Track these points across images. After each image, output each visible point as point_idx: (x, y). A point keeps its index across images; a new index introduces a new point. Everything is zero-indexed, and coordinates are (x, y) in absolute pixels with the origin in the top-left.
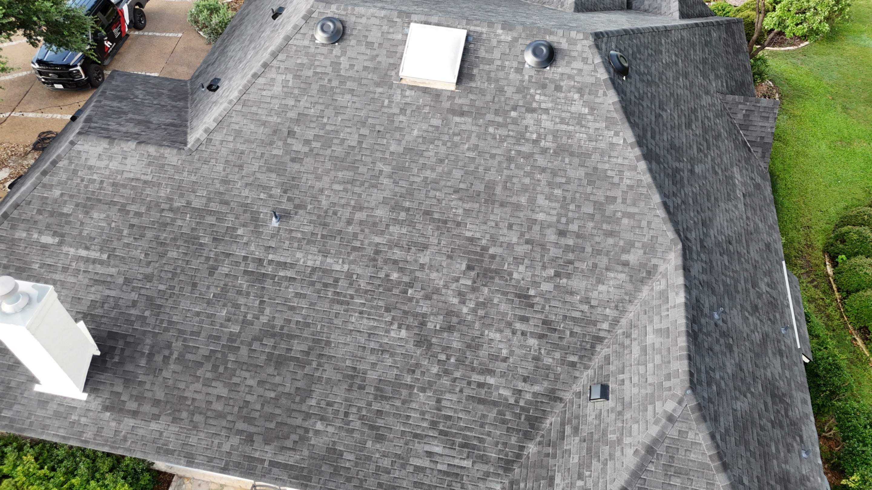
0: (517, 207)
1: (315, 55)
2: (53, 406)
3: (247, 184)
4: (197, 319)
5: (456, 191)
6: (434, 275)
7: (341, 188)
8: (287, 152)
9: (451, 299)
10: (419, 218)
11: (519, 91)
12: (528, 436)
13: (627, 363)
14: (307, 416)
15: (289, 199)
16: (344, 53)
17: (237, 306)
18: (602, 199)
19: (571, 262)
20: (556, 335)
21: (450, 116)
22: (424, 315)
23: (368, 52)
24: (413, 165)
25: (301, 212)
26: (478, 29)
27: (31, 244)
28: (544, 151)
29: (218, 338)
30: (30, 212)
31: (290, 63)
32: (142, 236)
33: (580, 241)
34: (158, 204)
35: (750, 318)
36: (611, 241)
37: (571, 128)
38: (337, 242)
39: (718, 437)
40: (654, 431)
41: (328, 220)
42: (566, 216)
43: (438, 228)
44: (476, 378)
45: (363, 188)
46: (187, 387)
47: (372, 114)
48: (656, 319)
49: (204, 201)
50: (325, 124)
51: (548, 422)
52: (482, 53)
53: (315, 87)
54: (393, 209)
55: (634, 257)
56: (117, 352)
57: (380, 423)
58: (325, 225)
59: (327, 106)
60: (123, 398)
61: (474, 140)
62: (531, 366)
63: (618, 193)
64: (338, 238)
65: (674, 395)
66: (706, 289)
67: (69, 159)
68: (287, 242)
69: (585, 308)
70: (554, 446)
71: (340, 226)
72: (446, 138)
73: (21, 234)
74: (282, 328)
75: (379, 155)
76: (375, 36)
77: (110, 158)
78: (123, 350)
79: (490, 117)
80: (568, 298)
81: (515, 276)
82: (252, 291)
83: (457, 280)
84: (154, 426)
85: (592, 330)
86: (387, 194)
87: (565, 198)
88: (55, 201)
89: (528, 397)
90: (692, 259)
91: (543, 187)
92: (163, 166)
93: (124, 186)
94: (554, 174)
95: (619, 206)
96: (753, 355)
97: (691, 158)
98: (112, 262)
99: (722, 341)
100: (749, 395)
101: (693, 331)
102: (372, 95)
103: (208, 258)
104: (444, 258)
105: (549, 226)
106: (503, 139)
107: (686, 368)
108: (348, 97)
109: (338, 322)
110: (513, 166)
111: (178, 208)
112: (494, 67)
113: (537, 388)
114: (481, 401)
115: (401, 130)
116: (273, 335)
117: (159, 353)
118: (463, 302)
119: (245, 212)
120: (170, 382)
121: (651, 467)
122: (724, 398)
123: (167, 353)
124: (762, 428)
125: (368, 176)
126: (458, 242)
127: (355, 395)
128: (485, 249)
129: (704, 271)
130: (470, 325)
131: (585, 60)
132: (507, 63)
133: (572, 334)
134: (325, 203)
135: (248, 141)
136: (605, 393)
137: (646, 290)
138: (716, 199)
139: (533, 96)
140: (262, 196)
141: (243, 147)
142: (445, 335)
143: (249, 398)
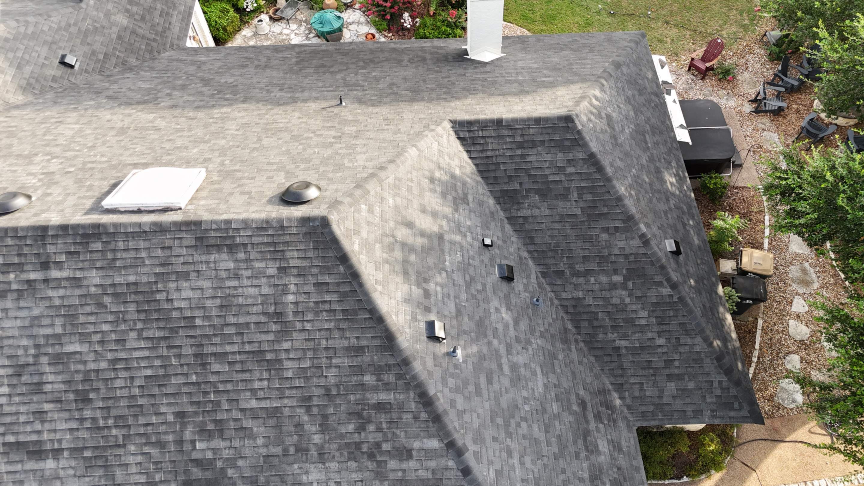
8: (340, 129)
21: (151, 162)
23: (248, 189)
31: (350, 172)
50: (300, 145)
59: (299, 154)
61: (128, 153)
76: (238, 199)
79: (102, 166)
102: (245, 164)
112: (80, 194)
115: (210, 151)
132: (60, 198)
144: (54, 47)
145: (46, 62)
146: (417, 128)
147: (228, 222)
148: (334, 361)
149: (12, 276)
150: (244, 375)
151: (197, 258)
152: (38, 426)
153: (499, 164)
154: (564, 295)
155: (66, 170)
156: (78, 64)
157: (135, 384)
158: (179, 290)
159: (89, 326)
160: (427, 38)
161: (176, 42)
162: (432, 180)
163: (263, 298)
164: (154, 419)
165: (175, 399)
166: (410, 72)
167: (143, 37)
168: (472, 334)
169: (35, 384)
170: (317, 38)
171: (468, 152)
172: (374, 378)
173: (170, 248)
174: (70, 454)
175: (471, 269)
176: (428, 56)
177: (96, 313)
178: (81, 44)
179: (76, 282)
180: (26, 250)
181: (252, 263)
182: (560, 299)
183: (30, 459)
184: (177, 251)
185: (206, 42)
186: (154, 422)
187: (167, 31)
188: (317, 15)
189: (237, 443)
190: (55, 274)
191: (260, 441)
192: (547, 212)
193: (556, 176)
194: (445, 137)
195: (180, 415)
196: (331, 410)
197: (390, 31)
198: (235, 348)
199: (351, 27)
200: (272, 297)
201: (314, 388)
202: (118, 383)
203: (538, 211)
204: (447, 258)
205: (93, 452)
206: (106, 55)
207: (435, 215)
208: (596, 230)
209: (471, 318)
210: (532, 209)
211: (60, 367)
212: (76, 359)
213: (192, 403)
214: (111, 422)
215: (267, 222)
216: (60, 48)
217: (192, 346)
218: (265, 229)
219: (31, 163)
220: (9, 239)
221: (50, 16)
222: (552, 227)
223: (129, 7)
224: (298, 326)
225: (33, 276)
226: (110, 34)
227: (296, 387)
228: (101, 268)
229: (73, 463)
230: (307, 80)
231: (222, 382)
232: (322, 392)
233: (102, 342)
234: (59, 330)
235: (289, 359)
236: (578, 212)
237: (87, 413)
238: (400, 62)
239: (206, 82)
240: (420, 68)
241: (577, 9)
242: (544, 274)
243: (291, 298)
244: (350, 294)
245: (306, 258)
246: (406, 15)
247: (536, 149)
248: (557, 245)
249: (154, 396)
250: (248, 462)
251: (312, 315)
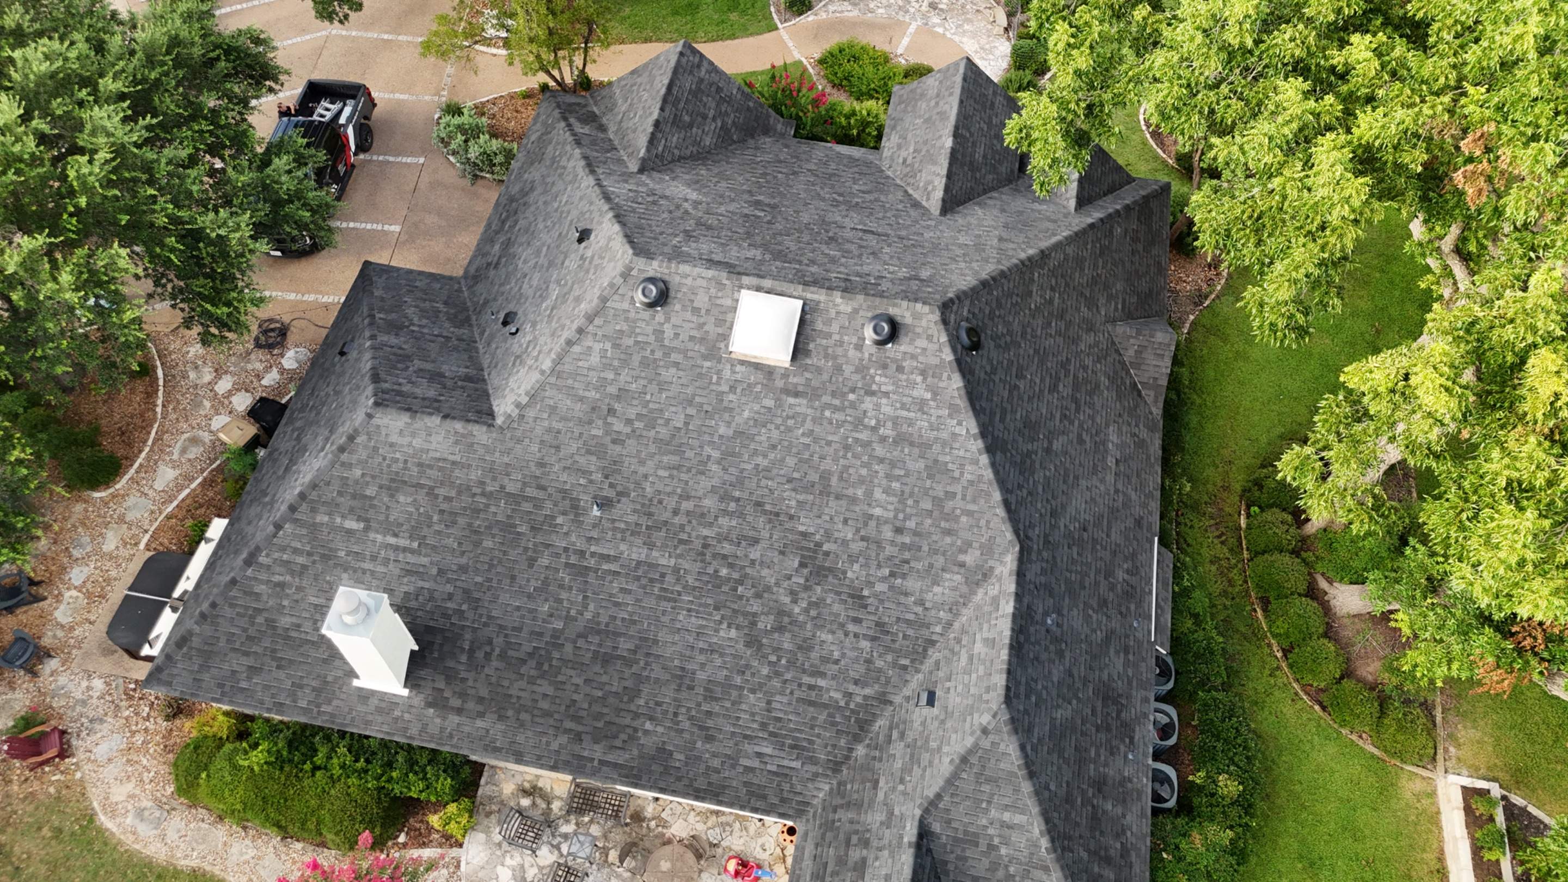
0: (853, 500)
1: (635, 321)
2: (374, 702)
3: (565, 468)
4: (517, 614)
5: (790, 481)
6: (765, 572)
7: (666, 474)
8: (607, 433)
9: (782, 598)
10: (749, 509)
11: (858, 370)
12: (857, 739)
13: (954, 672)
14: (636, 715)
15: (611, 486)
16: (668, 319)
17: (559, 601)
18: (941, 495)
19: (907, 562)
20: (889, 637)
21: (784, 397)
22: (755, 615)
23: (694, 319)
24: (743, 451)
25: (624, 500)
26: (815, 297)
27: (334, 529)
28: (883, 439)
29: (541, 634)
30: (330, 493)
31: (609, 330)
32: (454, 523)
33: (917, 539)
34: (469, 488)
35: (1095, 616)
36: (948, 540)
37: (912, 415)
38: (663, 534)
39: (1029, 748)
40: (969, 742)
41: (653, 509)
42: (904, 511)
43: (770, 521)
44: (806, 680)
45: (690, 475)
46: (511, 684)
47: (699, 392)
48: (985, 626)
49: (519, 485)
50: (649, 402)
51: (877, 724)
52: (819, 325)
53: (636, 359)
54: (722, 499)
55: (969, 558)
56: (436, 647)
57: (710, 723)
58: (650, 515)
59: (650, 382)
60: (445, 695)
61: (809, 425)
62: (862, 669)
63: (958, 488)
64: (664, 529)
65: (990, 709)
66: (1042, 592)
67: (368, 434)
68: (610, 533)
69: (919, 610)
70: (881, 750)
71: (666, 515)
72: (779, 421)
73: (322, 518)
74: (607, 625)
75: (707, 438)
76: (701, 301)
77: (413, 435)
78: (441, 645)
79: (826, 399)
80: (902, 599)
81: (849, 574)
82: (575, 585)
83: (789, 578)
84: (479, 723)
85: (925, 633)
86: (716, 482)
87: (903, 492)
88: (357, 482)
89: (859, 699)
90: (1030, 561)
91: (881, 479)
92: (472, 444)
93: (430, 467)
94: (893, 465)
95: (958, 502)
96: (1088, 658)
97: (1050, 432)
98: (424, 551)
99: (1052, 648)
100: (1074, 702)
101: (1018, 642)
102: (699, 370)
103: (526, 549)
104: (776, 553)
105: (886, 522)
106: (840, 424)
107: (1004, 683)
108: (673, 371)
109: (665, 619)
110: (849, 455)
111: (491, 493)
112: (831, 342)
113: (868, 691)
114: (811, 703)
115: (732, 409)
116: (599, 632)
117: (479, 648)
118: (795, 601)
119: (564, 498)
120: (494, 680)
121: (964, 775)
122: (1043, 708)
123: (488, 649)
124: (1083, 734)
125: (695, 462)
126: (790, 537)
127: (684, 695)
128: (819, 545)
129: (1044, 572)
130: (802, 626)
131: (930, 338)
132: (846, 338)
133: (905, 637)
134: (649, 490)
135: (564, 419)
136: (931, 702)
137: (981, 592)
138: (1076, 478)
139: (873, 377)
140: (582, 481)
141: (559, 426)
142: (776, 635)
143: (575, 697)
154: (465, 330)
167: (849, 805)
178: (916, 741)
187: (819, 839)
192: (444, 366)
193: (420, 380)
203: (452, 368)
206: (890, 742)
210: (457, 370)
222: (447, 359)
223: (865, 853)
226: (886, 782)
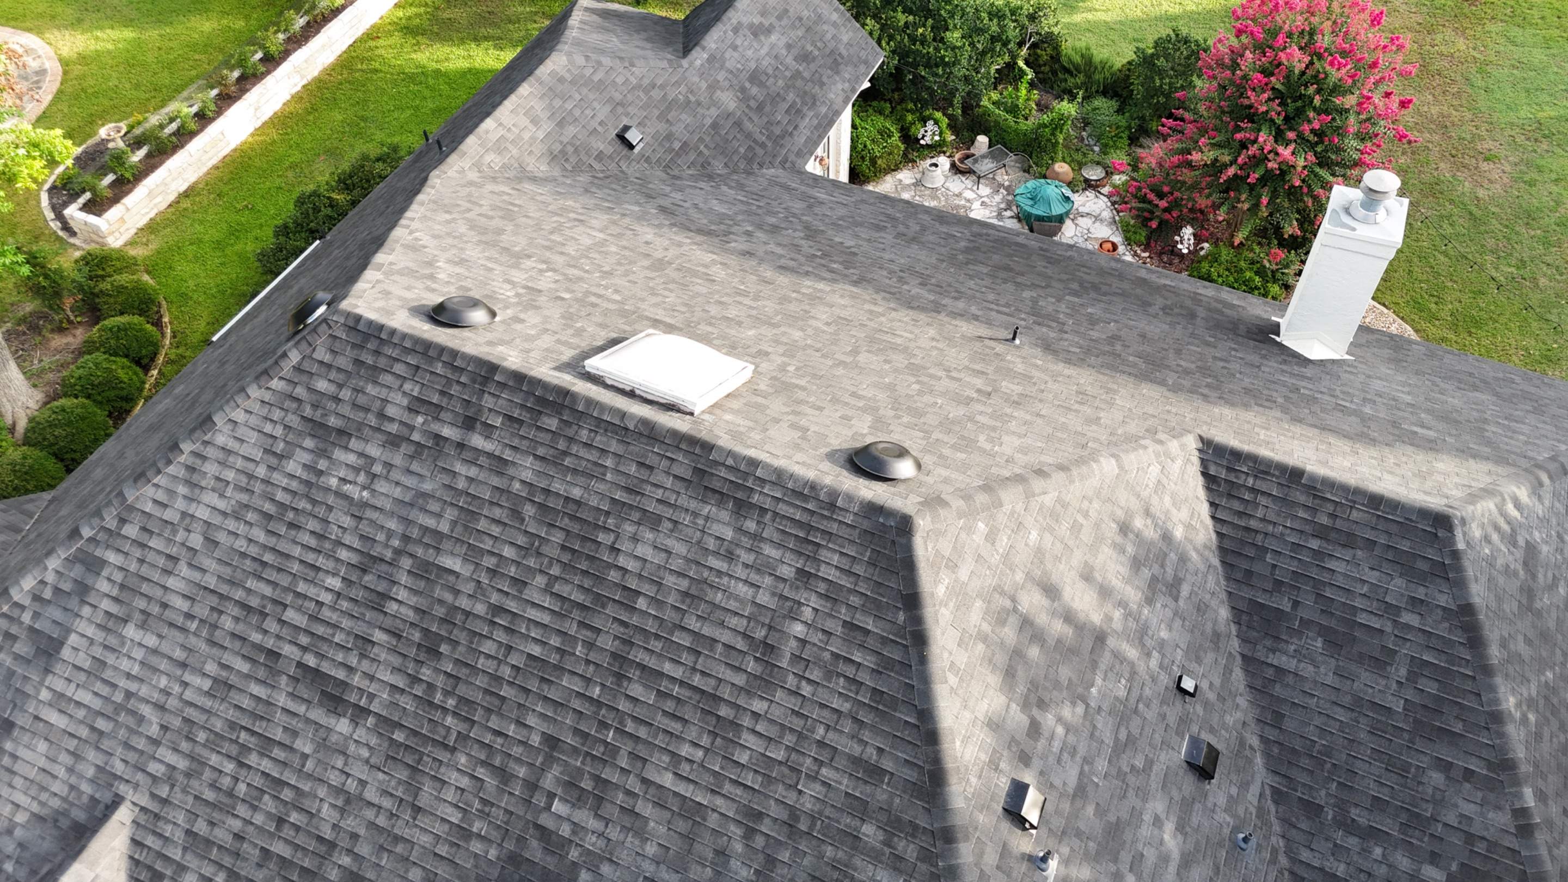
8: (994, 381)
23: (805, 422)
24: (770, 314)
45: (862, 323)
50: (916, 383)
76: (784, 434)
79: (609, 306)
108: (864, 393)
115: (775, 341)
131: (385, 292)
144: (620, 110)
145: (599, 129)
146: (1133, 428)
147: (754, 463)
148: (824, 771)
149: (420, 419)
150: (673, 724)
151: (683, 501)
152: (353, 661)
153: (1265, 550)
154: (1305, 855)
155: (559, 294)
156: (641, 145)
157: (508, 660)
158: (635, 539)
159: (487, 539)
160: (1211, 281)
161: (792, 157)
162: (1124, 529)
163: (755, 609)
164: (511, 730)
165: (555, 712)
166: (1156, 328)
167: (749, 136)
168: (1091, 844)
169: (378, 593)
170: (1015, 221)
171: (1212, 504)
172: (881, 836)
173: (651, 468)
174: (376, 725)
175: (1136, 723)
176: (1201, 312)
177: (506, 524)
178: (658, 118)
179: (499, 464)
180: (455, 390)
181: (762, 545)
182: (1294, 860)
183: (321, 704)
184: (659, 477)
185: (838, 172)
186: (510, 734)
187: (787, 138)
188: (1031, 184)
189: (614, 833)
190: (477, 441)
191: (651, 849)
192: (1330, 679)
193: (1374, 618)
194: (1179, 462)
195: (552, 742)
196: (785, 856)
197: (1147, 247)
198: (678, 673)
199: (1081, 221)
200: (769, 614)
201: (772, 802)
202: (488, 647)
203: (1311, 668)
204: (1099, 681)
205: (407, 738)
206: (685, 144)
207: (1105, 592)
208: (1423, 758)
209: (1101, 811)
210: (1299, 661)
211: (422, 584)
212: (447, 581)
213: (577, 731)
214: (451, 703)
215: (813, 487)
216: (627, 115)
217: (616, 637)
218: (805, 498)
219: (516, 266)
220: (440, 365)
221: (633, 65)
222: (1329, 712)
223: (747, 85)
224: (791, 681)
225: (447, 432)
226: (704, 116)
227: (745, 786)
228: (542, 459)
229: (374, 741)
230: (971, 283)
231: (635, 719)
232: (784, 815)
233: (493, 572)
234: (444, 527)
235: (754, 731)
236: (1398, 706)
237: (426, 673)
238: (1145, 304)
239: (811, 233)
240: (1179, 327)
241: (1535, 324)
242: (1278, 796)
243: (798, 629)
244: (897, 668)
245: (849, 573)
246: (1188, 232)
247: (1351, 551)
248: (1328, 751)
249: (527, 691)
250: (618, 874)
251: (821, 674)
